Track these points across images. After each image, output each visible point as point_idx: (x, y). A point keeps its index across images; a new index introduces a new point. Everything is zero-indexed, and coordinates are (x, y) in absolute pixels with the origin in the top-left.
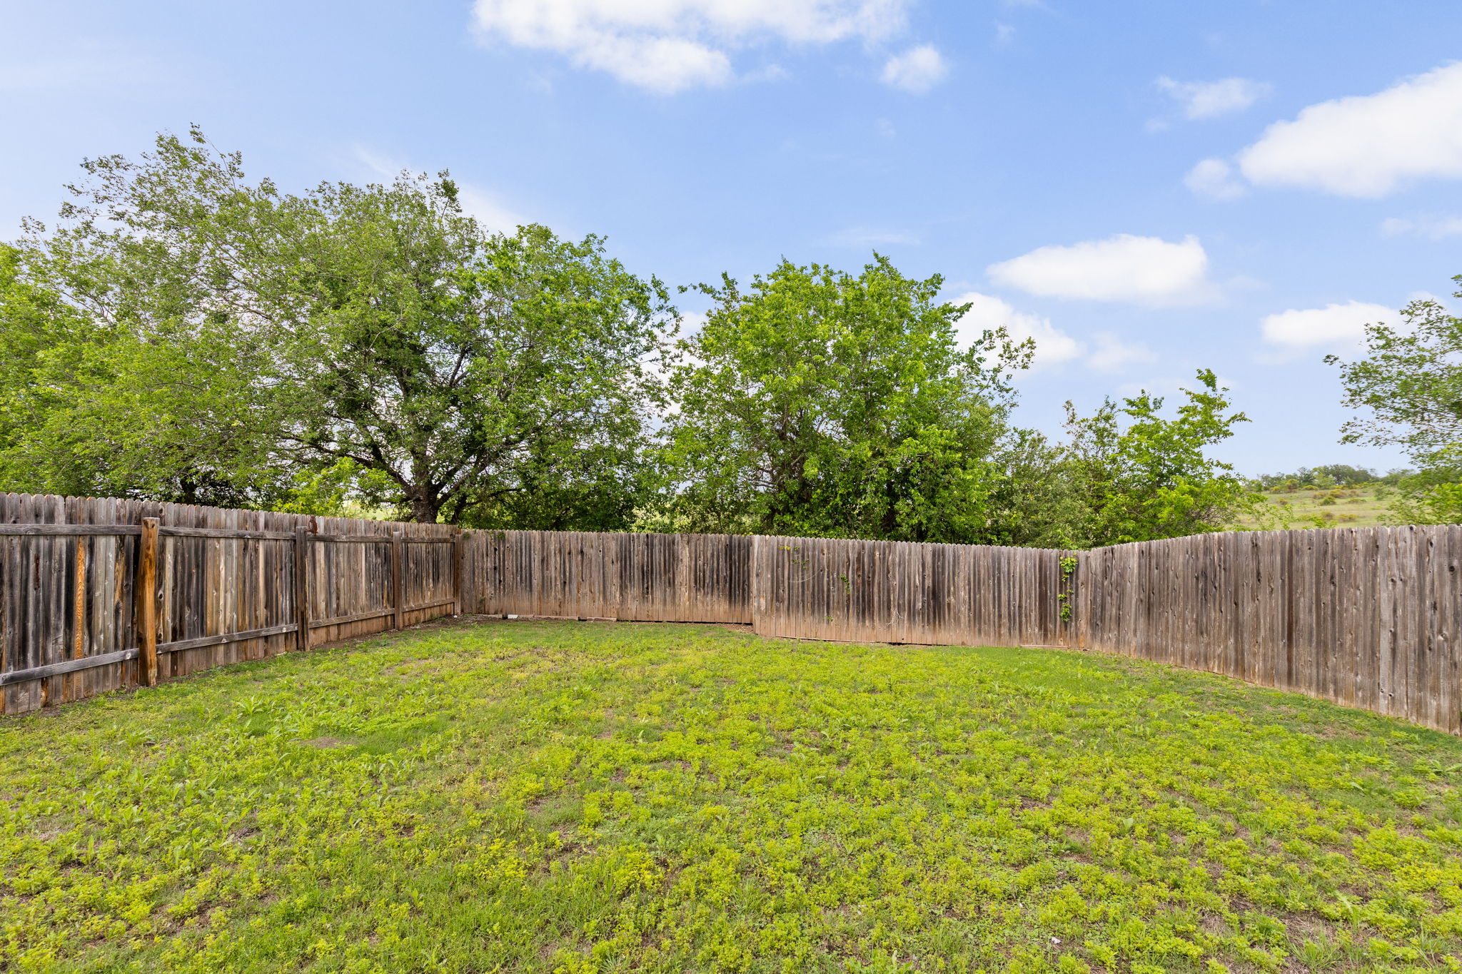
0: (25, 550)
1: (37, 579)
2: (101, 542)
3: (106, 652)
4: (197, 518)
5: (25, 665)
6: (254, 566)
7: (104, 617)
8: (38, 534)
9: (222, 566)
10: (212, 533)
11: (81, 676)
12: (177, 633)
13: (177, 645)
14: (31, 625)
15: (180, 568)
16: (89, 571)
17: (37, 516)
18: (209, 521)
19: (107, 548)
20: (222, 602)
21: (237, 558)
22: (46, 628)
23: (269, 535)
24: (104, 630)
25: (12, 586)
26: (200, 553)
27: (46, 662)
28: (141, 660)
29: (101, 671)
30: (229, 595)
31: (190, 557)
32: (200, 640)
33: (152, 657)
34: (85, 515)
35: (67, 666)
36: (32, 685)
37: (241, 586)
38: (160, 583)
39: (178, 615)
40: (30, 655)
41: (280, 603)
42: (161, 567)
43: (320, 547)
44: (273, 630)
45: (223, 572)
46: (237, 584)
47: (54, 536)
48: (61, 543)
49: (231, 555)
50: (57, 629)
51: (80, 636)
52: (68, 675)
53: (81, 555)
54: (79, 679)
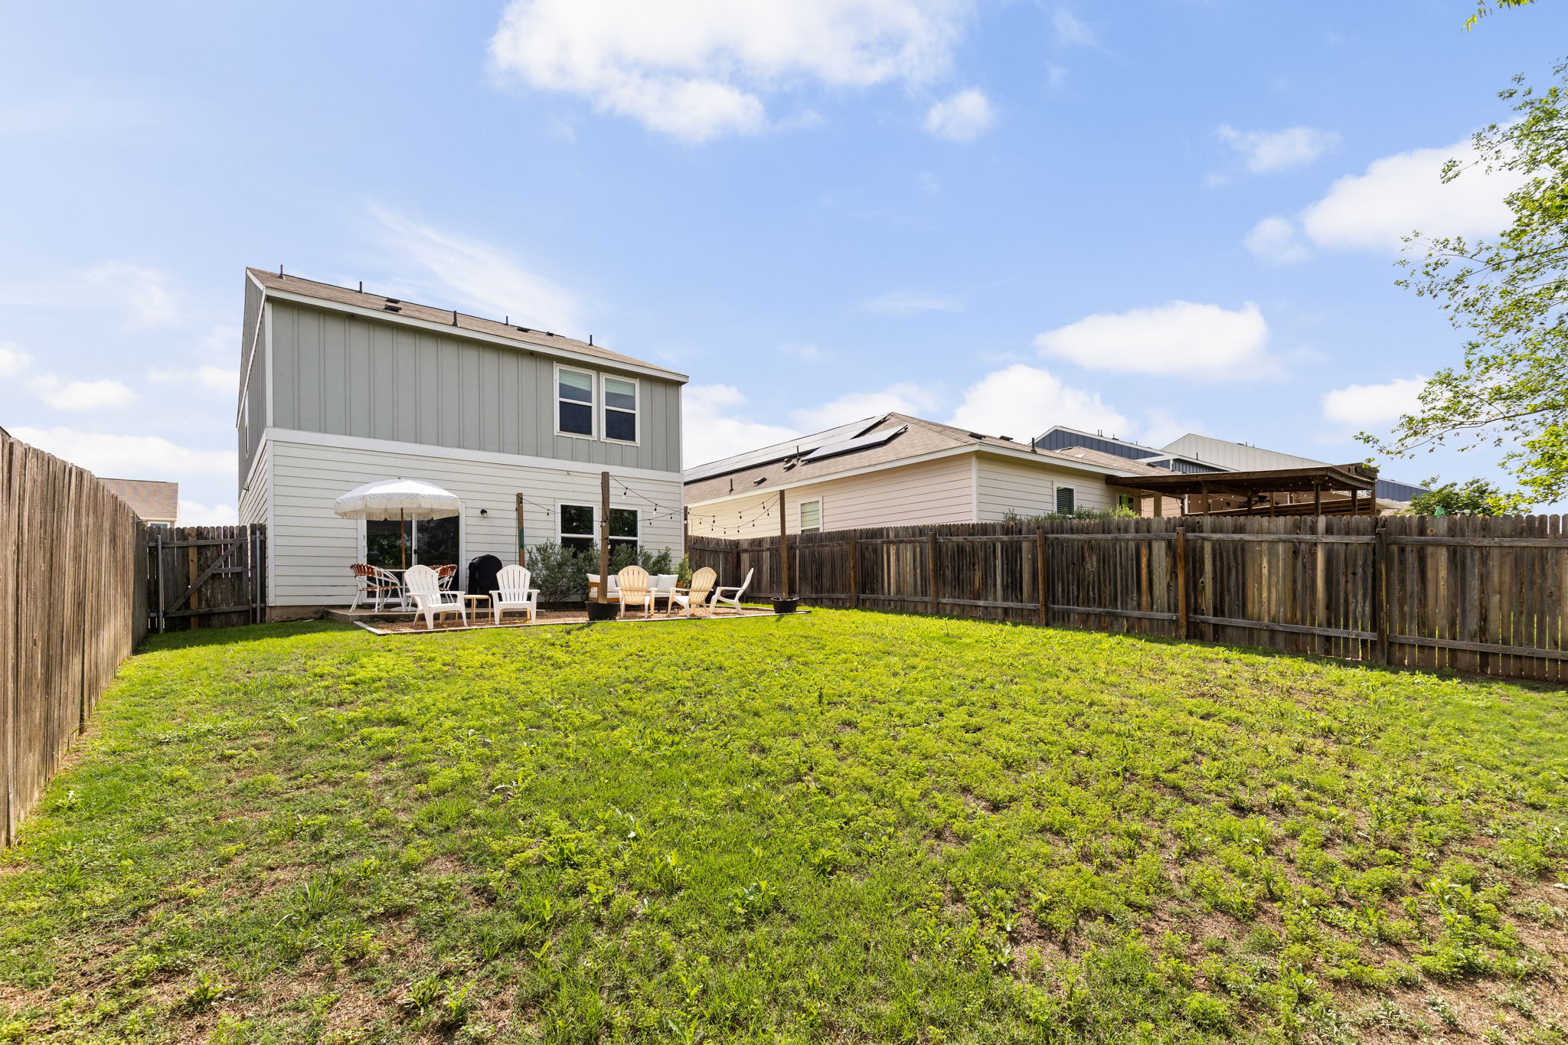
0: (1115, 547)
1: (1121, 564)
2: (1155, 545)
3: (1162, 611)
4: (1236, 526)
5: (1117, 608)
6: (1310, 567)
7: (1160, 588)
8: (1121, 540)
9: (1265, 564)
11: (1147, 623)
12: (1218, 612)
13: (1217, 623)
14: (1119, 588)
15: (1218, 563)
16: (1149, 561)
17: (1120, 530)
18: (1248, 528)
19: (1159, 549)
20: (1265, 595)
21: (1284, 559)
22: (1126, 590)
23: (1328, 539)
24: (1160, 598)
25: (1109, 566)
26: (1239, 553)
27: (1127, 609)
29: (1160, 624)
30: (1274, 591)
31: (1228, 557)
32: (1237, 622)
34: (1145, 528)
35: (1139, 614)
36: (1121, 619)
37: (1290, 585)
38: (1201, 573)
39: (1219, 598)
40: (1119, 603)
41: (1352, 607)
42: (1199, 562)
44: (1332, 632)
45: (1265, 571)
46: (1284, 582)
47: (1128, 540)
48: (1132, 545)
49: (1277, 555)
50: (1132, 592)
51: (1145, 599)
52: (1140, 619)
53: (1144, 551)
54: (1145, 624)
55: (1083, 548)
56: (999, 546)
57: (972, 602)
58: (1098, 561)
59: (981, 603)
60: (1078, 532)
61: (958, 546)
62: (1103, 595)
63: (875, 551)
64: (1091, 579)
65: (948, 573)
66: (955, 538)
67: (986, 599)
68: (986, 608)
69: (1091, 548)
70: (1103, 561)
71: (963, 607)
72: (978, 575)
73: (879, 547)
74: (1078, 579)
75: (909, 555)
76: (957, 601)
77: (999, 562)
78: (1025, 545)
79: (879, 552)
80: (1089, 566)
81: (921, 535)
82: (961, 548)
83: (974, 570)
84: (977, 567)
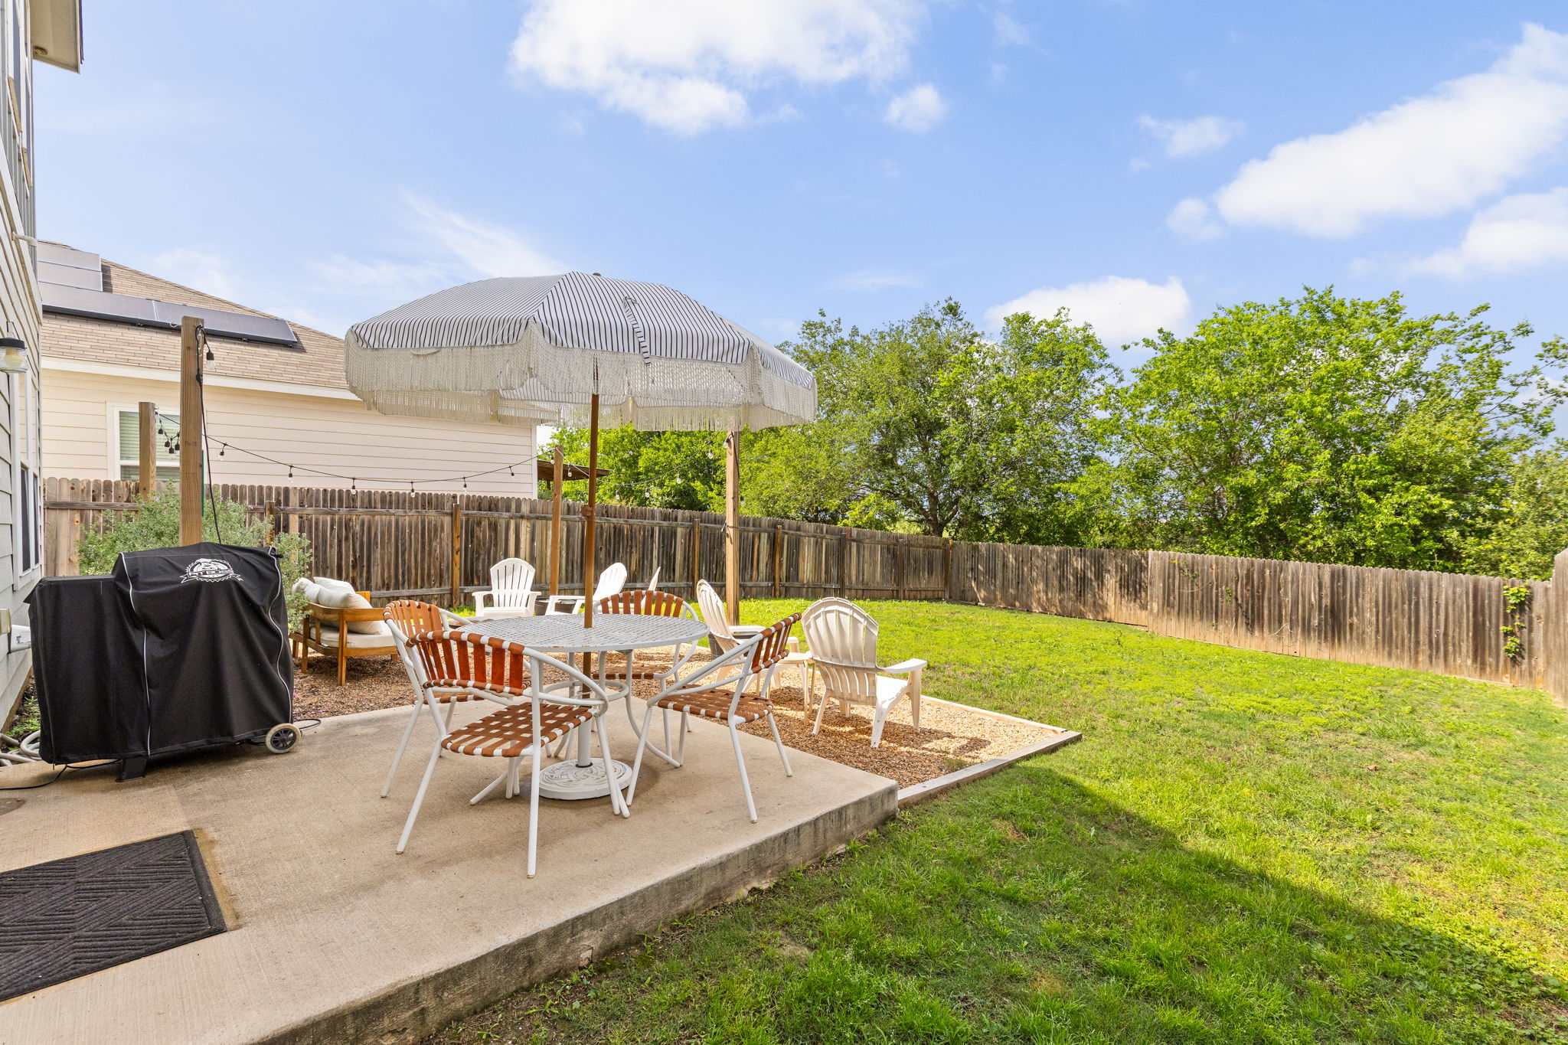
0: (740, 536)
1: (743, 548)
2: (763, 535)
3: (763, 581)
4: (797, 526)
6: (820, 552)
7: (763, 566)
8: (744, 530)
9: (806, 550)
10: (802, 534)
12: (788, 579)
13: (787, 584)
15: (789, 549)
16: (758, 547)
17: (744, 523)
18: (802, 528)
19: (764, 536)
20: (805, 567)
21: (813, 547)
22: (745, 568)
23: (828, 537)
24: (762, 572)
26: (797, 543)
27: (745, 581)
28: (774, 585)
29: (761, 588)
30: (809, 565)
31: (793, 545)
32: (796, 584)
33: (777, 587)
34: (758, 523)
35: (751, 584)
37: (814, 561)
38: (781, 556)
39: (788, 570)
41: (832, 573)
42: (782, 548)
43: (854, 545)
44: (828, 586)
45: (806, 554)
46: (812, 560)
47: (749, 531)
48: (751, 534)
49: (810, 545)
50: (748, 569)
51: (755, 573)
52: (751, 587)
53: (757, 540)
54: (754, 590)
55: (721, 535)
56: (657, 529)
60: (719, 523)
61: (615, 527)
63: (494, 527)
65: (602, 556)
66: (614, 520)
67: (642, 581)
72: (635, 558)
73: (502, 522)
74: (717, 560)
77: (656, 546)
78: (679, 530)
79: (502, 528)
81: (569, 513)
82: (618, 531)
83: (631, 553)
84: (634, 550)
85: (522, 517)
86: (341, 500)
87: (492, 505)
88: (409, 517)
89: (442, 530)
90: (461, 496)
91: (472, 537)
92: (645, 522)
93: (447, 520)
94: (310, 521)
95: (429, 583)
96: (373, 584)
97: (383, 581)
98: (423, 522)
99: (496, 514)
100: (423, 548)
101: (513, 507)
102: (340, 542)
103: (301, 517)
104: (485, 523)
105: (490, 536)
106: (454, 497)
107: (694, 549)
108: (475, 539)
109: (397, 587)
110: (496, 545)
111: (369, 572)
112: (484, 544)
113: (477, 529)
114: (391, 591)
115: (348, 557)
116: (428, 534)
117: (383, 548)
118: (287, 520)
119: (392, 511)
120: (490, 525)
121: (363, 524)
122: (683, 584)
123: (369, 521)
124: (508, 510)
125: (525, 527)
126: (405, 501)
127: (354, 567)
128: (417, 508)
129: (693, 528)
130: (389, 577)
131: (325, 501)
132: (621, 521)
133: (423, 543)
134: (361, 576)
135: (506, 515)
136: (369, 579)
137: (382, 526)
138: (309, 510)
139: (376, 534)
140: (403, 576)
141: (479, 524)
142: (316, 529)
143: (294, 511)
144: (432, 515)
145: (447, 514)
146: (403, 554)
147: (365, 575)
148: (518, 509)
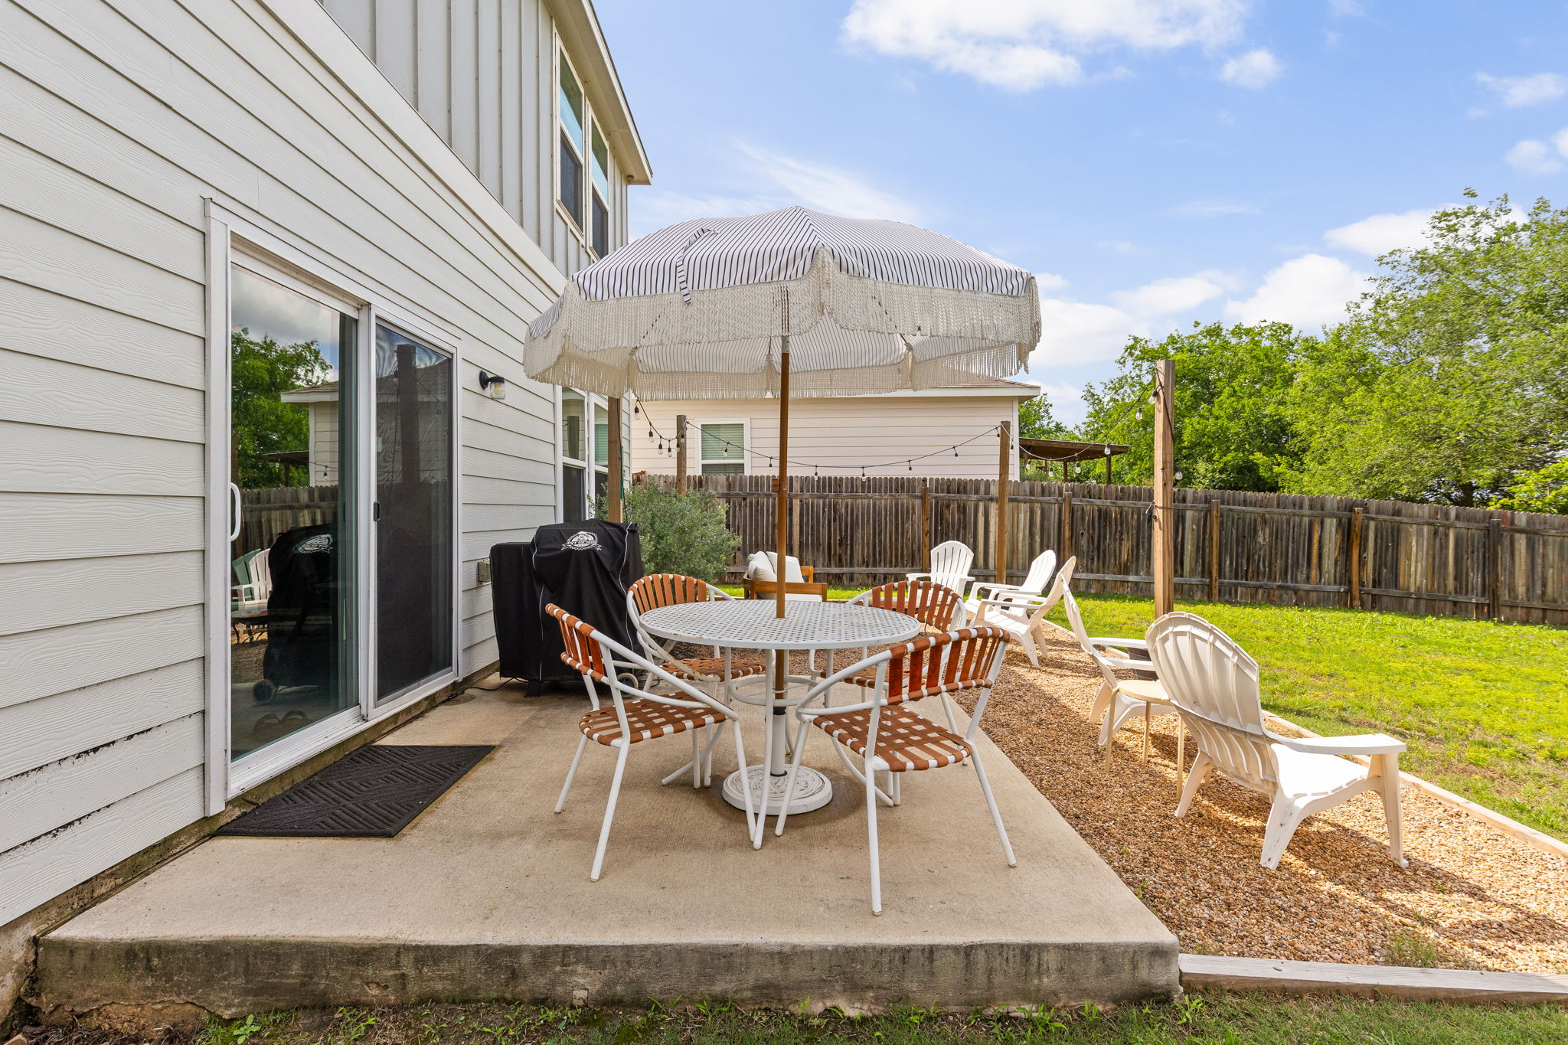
0: (1288, 522)
1: (1293, 538)
2: (1328, 521)
3: (1329, 584)
4: (1394, 509)
5: (1287, 582)
6: (1444, 547)
7: (1328, 564)
8: (1294, 515)
9: (1414, 543)
10: (1405, 520)
11: (1315, 594)
12: (1376, 583)
13: (1375, 591)
14: (1290, 561)
15: (1379, 541)
16: (1320, 537)
17: (1294, 505)
18: (1403, 511)
19: (1331, 524)
20: (1413, 569)
21: (1428, 539)
22: (1296, 564)
23: (1459, 524)
24: (1328, 572)
25: (1282, 540)
26: (1395, 533)
27: (1297, 582)
28: (1349, 591)
29: (1326, 594)
30: (1419, 565)
31: (1387, 535)
32: (1393, 592)
33: (1356, 593)
34: (1319, 506)
35: (1307, 587)
36: (1290, 592)
37: (1431, 560)
38: (1363, 548)
39: (1377, 572)
40: (1289, 577)
41: (1470, 579)
42: (1364, 540)
43: (1521, 539)
45: (1414, 549)
46: (1427, 558)
47: (1303, 516)
48: (1306, 520)
49: (1423, 536)
50: (1303, 566)
51: (1314, 573)
52: (1308, 592)
53: (1317, 528)
54: (1313, 596)
55: (1255, 521)
57: (1119, 577)
58: (1271, 535)
59: (1132, 578)
60: (1251, 505)
61: (1100, 510)
62: (1273, 569)
63: (963, 510)
64: (1262, 553)
65: (1084, 542)
66: (1097, 502)
67: (1137, 573)
68: (1136, 584)
69: (1265, 522)
70: (1276, 536)
71: (1104, 584)
72: (1126, 546)
73: (971, 505)
74: (1249, 552)
75: (1023, 518)
76: (1099, 576)
78: (1189, 515)
79: (971, 511)
80: (1261, 540)
81: (1043, 494)
82: (1103, 515)
83: (1121, 540)
84: (1124, 536)
85: (991, 500)
86: (830, 486)
87: (961, 487)
88: (884, 500)
89: (914, 513)
90: (931, 479)
91: (942, 519)
92: (1140, 504)
93: (918, 502)
94: (808, 504)
95: (902, 563)
96: (855, 561)
97: (864, 558)
98: (897, 505)
99: (964, 497)
100: (897, 529)
101: (982, 488)
102: (829, 522)
103: (801, 501)
104: (954, 506)
105: (959, 519)
106: (925, 480)
107: (1211, 538)
108: (944, 522)
109: (874, 565)
110: (965, 528)
111: (852, 550)
112: (953, 527)
113: (946, 511)
114: (870, 568)
115: (835, 536)
116: (901, 515)
117: (863, 529)
118: (791, 504)
119: (870, 495)
120: (959, 507)
121: (847, 508)
122: (1195, 580)
123: (852, 504)
124: (977, 492)
125: (994, 508)
126: (880, 486)
127: (840, 545)
128: (891, 491)
129: (1209, 511)
130: (868, 555)
131: (818, 487)
132: (1108, 502)
133: (897, 525)
134: (846, 553)
135: (974, 497)
136: (852, 556)
137: (862, 508)
138: (807, 495)
139: (857, 515)
140: (880, 555)
141: (948, 506)
142: (812, 511)
143: (796, 496)
144: (904, 498)
145: (917, 496)
146: (880, 534)
147: (849, 552)
148: (987, 492)
